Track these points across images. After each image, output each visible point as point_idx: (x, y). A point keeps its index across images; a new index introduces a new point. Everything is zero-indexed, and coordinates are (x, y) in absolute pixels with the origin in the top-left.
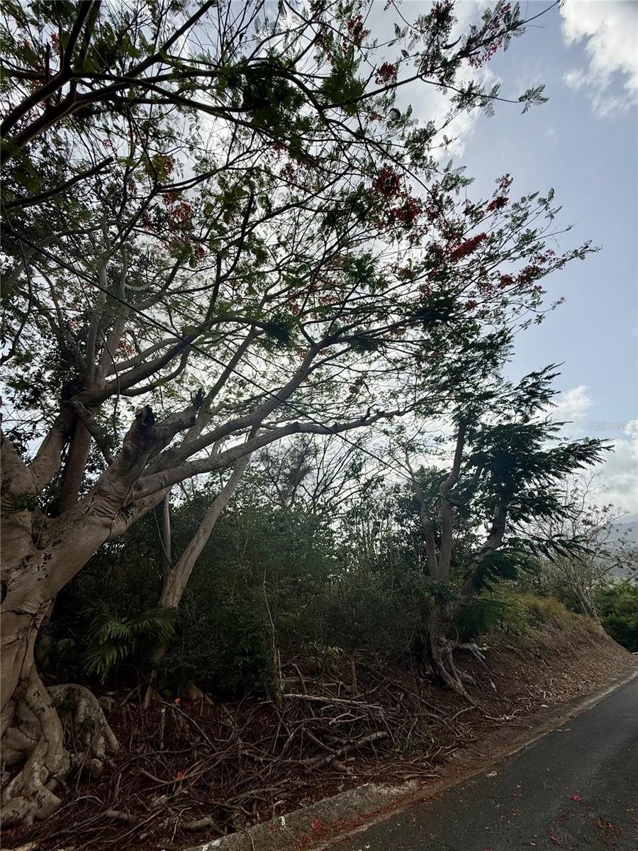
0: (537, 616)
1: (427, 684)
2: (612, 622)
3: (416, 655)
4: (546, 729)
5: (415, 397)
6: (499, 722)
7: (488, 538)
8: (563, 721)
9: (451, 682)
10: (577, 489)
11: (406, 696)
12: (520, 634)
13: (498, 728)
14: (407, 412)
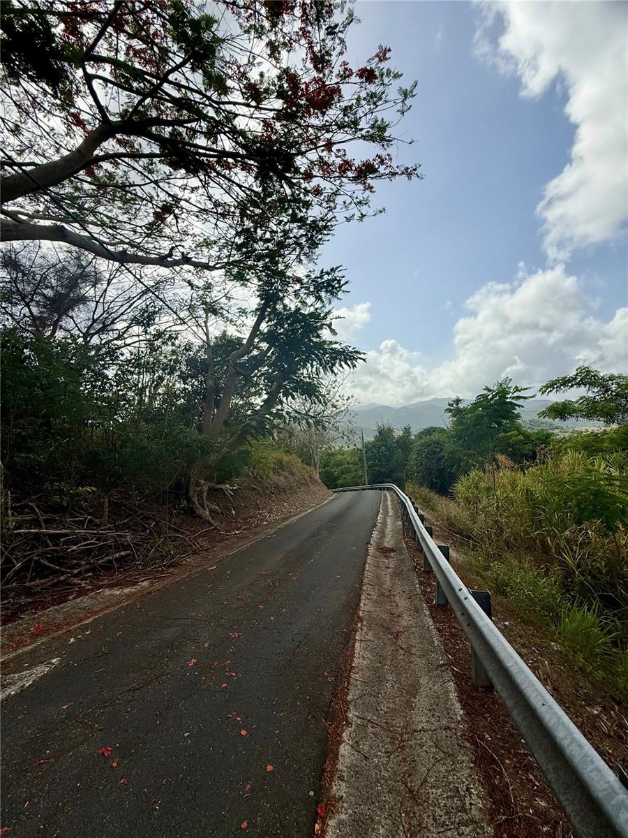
0: (280, 466)
1: (178, 514)
2: (327, 472)
3: (174, 493)
4: (261, 537)
5: (230, 256)
6: (230, 535)
7: (261, 406)
8: (274, 530)
9: (200, 511)
10: (336, 381)
11: (157, 524)
12: (265, 478)
13: (228, 539)
14: (218, 269)
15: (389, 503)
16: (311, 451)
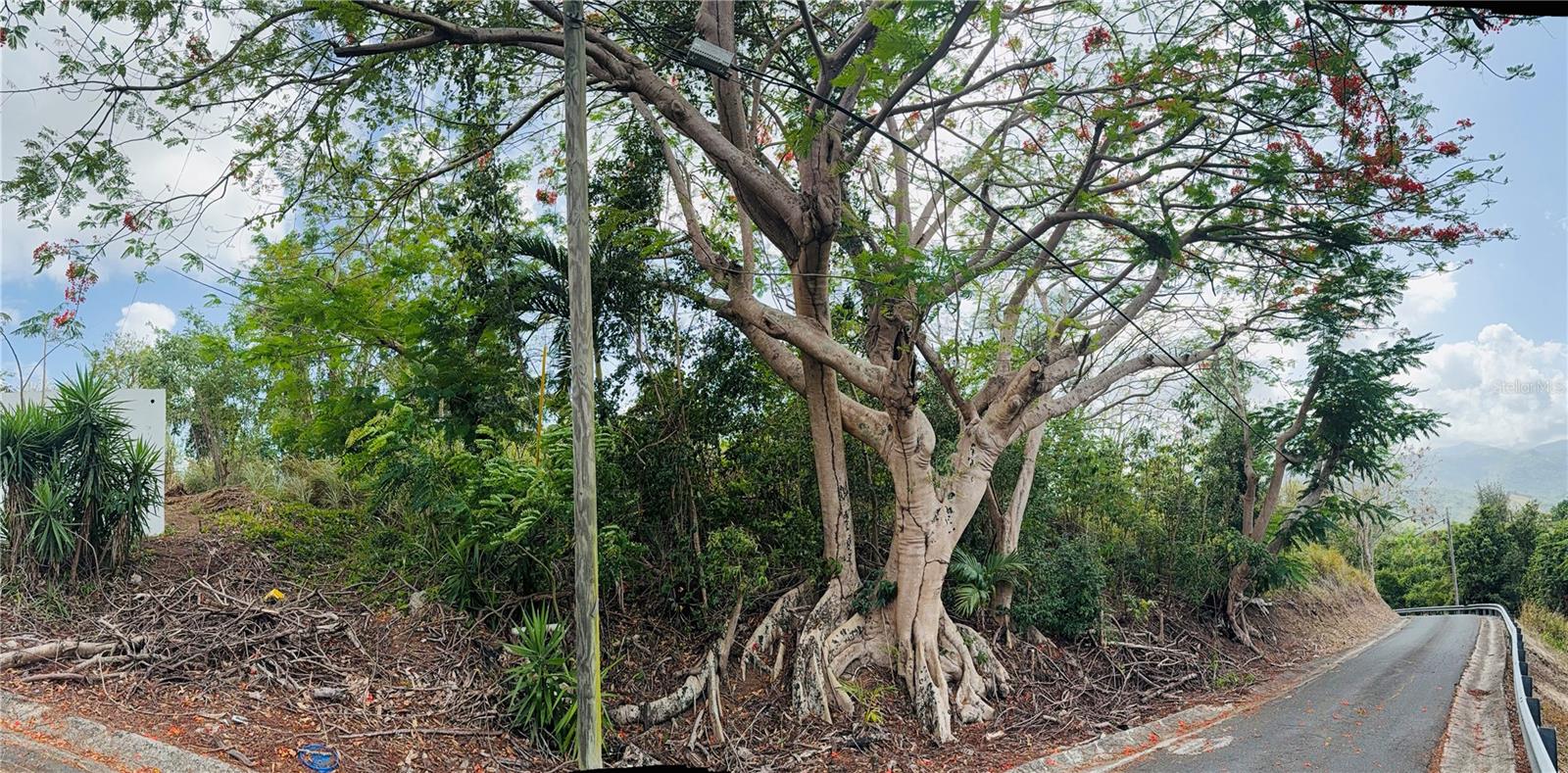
1: (1220, 636)
3: (1210, 608)
4: (1318, 672)
6: (1282, 668)
8: (1331, 666)
13: (1281, 672)
15: (1492, 636)
16: (1360, 542)
